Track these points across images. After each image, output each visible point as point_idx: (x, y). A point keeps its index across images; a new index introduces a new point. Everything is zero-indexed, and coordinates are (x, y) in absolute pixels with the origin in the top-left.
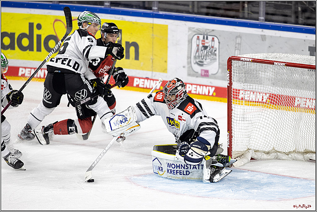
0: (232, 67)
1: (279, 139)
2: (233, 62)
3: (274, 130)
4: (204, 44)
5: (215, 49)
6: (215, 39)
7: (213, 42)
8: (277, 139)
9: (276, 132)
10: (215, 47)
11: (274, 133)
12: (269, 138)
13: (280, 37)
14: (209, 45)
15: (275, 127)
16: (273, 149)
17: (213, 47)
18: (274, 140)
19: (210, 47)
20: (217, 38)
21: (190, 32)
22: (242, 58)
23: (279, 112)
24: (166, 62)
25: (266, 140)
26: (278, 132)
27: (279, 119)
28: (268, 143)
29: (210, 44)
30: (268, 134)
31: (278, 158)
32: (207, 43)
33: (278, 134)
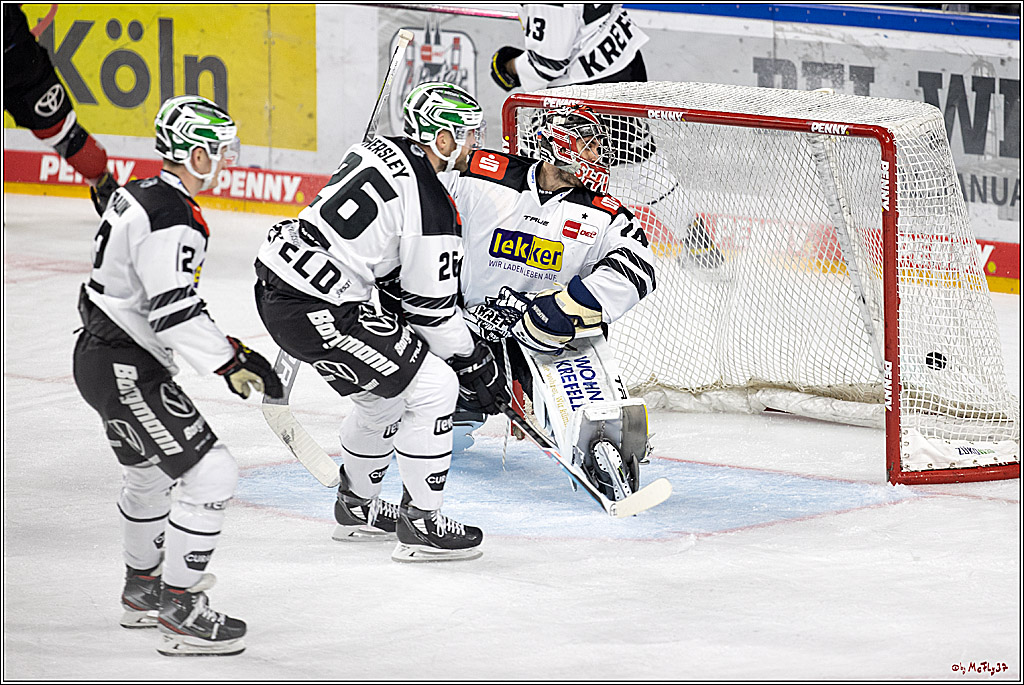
0: (519, 129)
1: (670, 347)
2: (519, 112)
3: (654, 320)
4: (429, 58)
5: (464, 74)
6: (464, 41)
7: (457, 52)
8: (661, 348)
9: (660, 326)
10: (462, 66)
11: (652, 328)
12: (638, 346)
13: (665, 30)
14: (445, 62)
15: (656, 312)
16: (652, 379)
17: (455, 67)
18: (653, 350)
19: (447, 68)
20: (469, 38)
21: (385, 23)
22: (547, 99)
23: (666, 262)
24: (311, 116)
25: (629, 350)
26: (667, 325)
27: (669, 285)
28: (633, 362)
29: (448, 56)
30: (633, 334)
31: (667, 408)
32: (437, 54)
33: (665, 333)
